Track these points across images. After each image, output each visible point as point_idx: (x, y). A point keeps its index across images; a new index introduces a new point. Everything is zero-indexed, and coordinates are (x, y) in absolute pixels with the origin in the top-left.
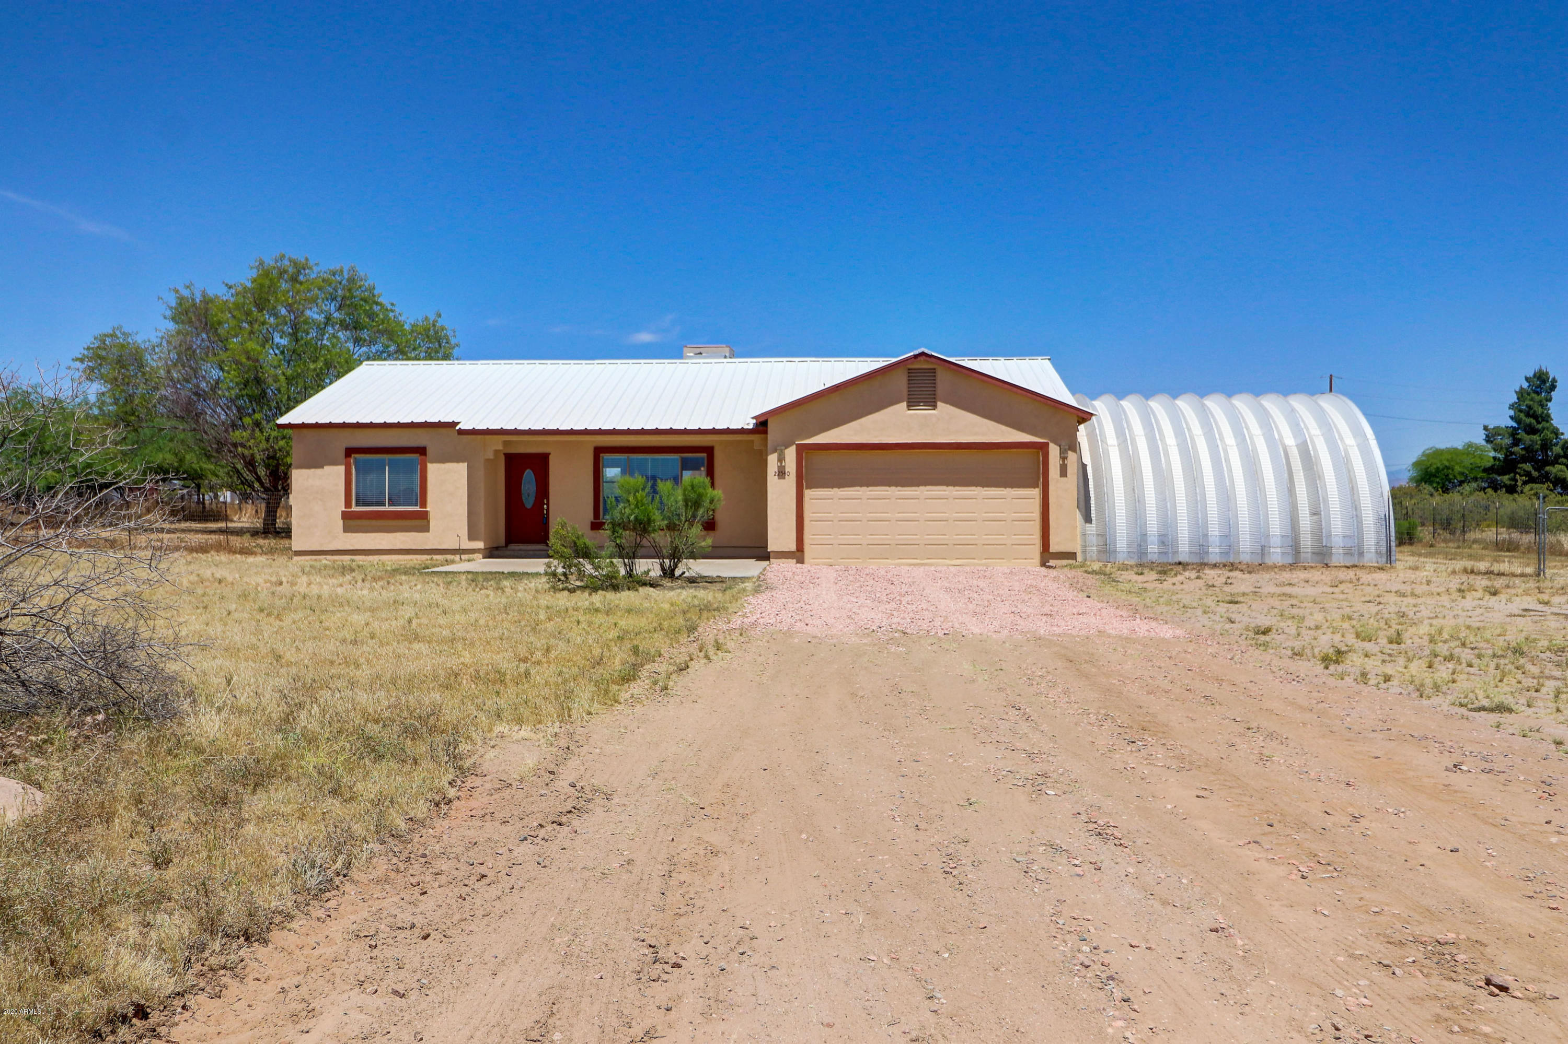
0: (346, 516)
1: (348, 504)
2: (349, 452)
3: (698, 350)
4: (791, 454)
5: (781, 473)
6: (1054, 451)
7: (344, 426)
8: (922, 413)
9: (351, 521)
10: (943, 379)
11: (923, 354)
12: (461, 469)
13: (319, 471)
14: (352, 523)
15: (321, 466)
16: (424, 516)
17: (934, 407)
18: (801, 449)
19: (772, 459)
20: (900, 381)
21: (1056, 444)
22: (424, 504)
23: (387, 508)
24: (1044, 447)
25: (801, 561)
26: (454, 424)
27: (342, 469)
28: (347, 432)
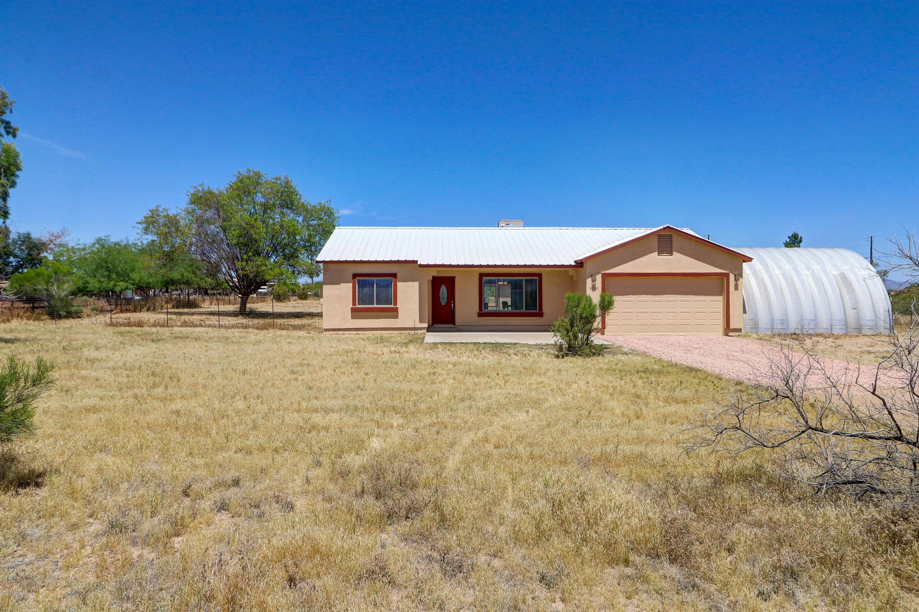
0: (353, 310)
1: (354, 304)
2: (355, 276)
3: (507, 223)
4: (599, 278)
5: (594, 288)
6: (732, 277)
7: (354, 262)
8: (665, 257)
9: (356, 313)
10: (676, 240)
11: (668, 227)
12: (416, 285)
13: (337, 286)
14: (356, 314)
15: (338, 283)
16: (396, 310)
17: (671, 254)
18: (604, 276)
19: (589, 281)
20: (655, 242)
21: (732, 273)
22: (395, 304)
23: (375, 306)
24: (727, 275)
25: (603, 334)
26: (416, 262)
27: (350, 285)
28: (353, 265)
